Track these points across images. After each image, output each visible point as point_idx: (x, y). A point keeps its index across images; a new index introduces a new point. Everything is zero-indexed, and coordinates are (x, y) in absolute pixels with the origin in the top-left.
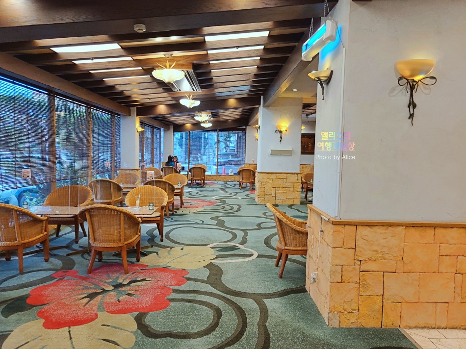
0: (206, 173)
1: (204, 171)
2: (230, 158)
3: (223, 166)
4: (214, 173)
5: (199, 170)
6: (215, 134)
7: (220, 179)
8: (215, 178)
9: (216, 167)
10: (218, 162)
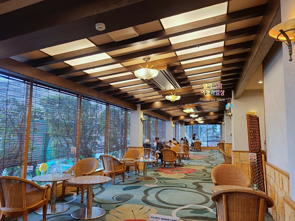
0: (201, 146)
1: (201, 144)
2: (215, 138)
3: (211, 142)
4: (206, 146)
5: (198, 143)
6: (205, 126)
7: (209, 149)
8: (206, 148)
9: (206, 143)
10: (207, 140)
